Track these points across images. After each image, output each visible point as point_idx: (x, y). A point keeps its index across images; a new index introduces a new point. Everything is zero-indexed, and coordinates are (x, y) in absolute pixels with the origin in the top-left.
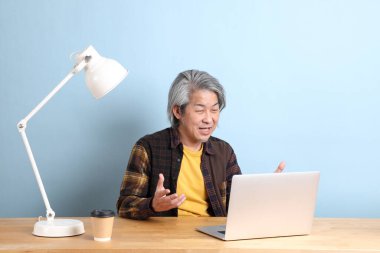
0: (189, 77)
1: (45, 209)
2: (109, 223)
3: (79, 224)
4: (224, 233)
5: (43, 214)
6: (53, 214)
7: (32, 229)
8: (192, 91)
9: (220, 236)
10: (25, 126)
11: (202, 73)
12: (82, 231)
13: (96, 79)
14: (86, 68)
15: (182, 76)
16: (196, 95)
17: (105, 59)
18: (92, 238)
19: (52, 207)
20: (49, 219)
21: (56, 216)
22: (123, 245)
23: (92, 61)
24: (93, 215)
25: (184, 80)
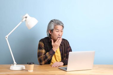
0: (54, 21)
1: (13, 62)
2: (32, 66)
3: (23, 67)
4: (66, 69)
5: (13, 63)
6: (16, 63)
7: (10, 68)
8: (55, 26)
9: (65, 70)
10: (7, 37)
11: (58, 20)
12: (24, 68)
13: (29, 23)
14: (26, 20)
15: (52, 21)
16: (56, 27)
17: (31, 17)
18: (27, 71)
19: (15, 61)
20: (15, 65)
21: (17, 64)
22: (37, 73)
23: (27, 18)
24: (28, 64)
25: (52, 22)
